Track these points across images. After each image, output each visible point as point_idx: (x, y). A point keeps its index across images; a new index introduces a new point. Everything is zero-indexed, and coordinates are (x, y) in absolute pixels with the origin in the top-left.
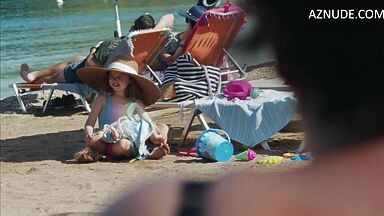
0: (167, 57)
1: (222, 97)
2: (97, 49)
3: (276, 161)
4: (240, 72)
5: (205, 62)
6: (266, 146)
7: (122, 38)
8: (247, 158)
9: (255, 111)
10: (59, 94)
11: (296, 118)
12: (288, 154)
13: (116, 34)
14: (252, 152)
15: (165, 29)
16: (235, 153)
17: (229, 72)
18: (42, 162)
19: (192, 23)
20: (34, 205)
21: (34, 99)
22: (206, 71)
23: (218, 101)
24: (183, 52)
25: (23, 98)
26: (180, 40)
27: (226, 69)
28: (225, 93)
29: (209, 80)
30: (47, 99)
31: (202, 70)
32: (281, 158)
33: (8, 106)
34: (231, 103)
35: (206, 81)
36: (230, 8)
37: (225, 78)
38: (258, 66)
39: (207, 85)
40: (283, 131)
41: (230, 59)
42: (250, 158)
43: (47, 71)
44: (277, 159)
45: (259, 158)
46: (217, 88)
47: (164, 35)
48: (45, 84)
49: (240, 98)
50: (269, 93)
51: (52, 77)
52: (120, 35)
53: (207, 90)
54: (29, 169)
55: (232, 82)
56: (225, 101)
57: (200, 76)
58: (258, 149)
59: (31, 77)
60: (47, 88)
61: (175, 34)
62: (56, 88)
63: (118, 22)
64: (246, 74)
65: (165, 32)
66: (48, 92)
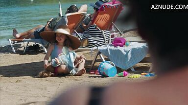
0: (85, 26)
1: (111, 45)
2: (50, 22)
3: (138, 77)
4: (120, 34)
5: (103, 28)
6: (133, 69)
7: (62, 17)
8: (123, 75)
9: (127, 52)
10: (32, 44)
11: (148, 56)
12: (144, 73)
13: (59, 15)
14: (126, 72)
15: (83, 12)
16: (118, 73)
17: (115, 33)
18: (23, 77)
19: (97, 10)
20: (19, 98)
21: (19, 46)
22: (104, 33)
23: (109, 47)
24: (92, 24)
25: (14, 46)
26: (91, 18)
27: (113, 32)
28: (113, 43)
29: (105, 37)
30: (26, 46)
31: (102, 32)
32: (140, 75)
33: (7, 50)
34: (116, 48)
35: (103, 38)
36: (115, 2)
37: (113, 36)
38: (129, 31)
39: (104, 40)
40: (141, 62)
41: (115, 27)
42: (125, 75)
43: (26, 33)
44: (138, 76)
45: (129, 75)
46: (109, 41)
47: (83, 15)
48: (25, 39)
49: (120, 46)
50: (134, 44)
51: (28, 36)
52: (61, 15)
53: (104, 42)
54: (17, 80)
55: (116, 38)
56: (113, 48)
57: (101, 35)
58: (129, 71)
59: (18, 36)
60: (26, 41)
61: (88, 15)
62: (30, 41)
63: (61, 9)
64: (123, 35)
65: (84, 14)
66: (26, 43)
